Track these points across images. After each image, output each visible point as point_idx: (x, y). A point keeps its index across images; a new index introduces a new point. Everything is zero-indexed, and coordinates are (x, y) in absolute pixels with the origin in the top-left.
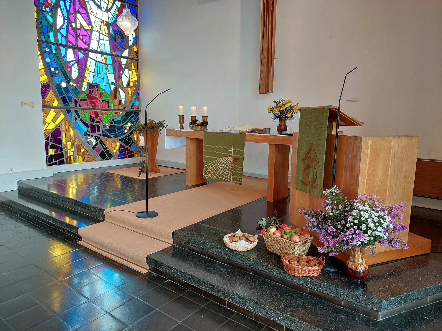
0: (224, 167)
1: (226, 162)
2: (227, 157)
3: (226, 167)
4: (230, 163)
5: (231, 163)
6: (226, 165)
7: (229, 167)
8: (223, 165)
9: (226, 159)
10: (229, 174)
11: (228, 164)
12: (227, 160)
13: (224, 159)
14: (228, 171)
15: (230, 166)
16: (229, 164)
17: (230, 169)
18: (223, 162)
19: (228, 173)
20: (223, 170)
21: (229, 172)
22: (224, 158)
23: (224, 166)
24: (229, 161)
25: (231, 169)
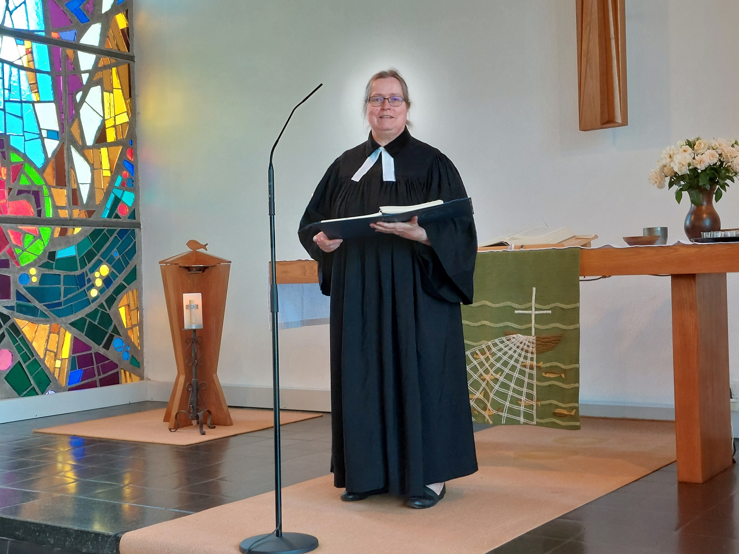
0: (504, 374)
1: (507, 355)
2: (511, 336)
3: (510, 372)
4: (526, 358)
5: (529, 355)
6: (509, 366)
7: (522, 373)
8: (498, 365)
9: (508, 343)
10: (523, 398)
11: (517, 361)
12: (511, 345)
13: (501, 346)
14: (517, 388)
15: (525, 366)
16: (521, 359)
17: (526, 380)
18: (500, 354)
19: (520, 393)
20: (499, 384)
21: (525, 390)
22: (502, 342)
23: (503, 368)
24: (519, 351)
25: (531, 376)
